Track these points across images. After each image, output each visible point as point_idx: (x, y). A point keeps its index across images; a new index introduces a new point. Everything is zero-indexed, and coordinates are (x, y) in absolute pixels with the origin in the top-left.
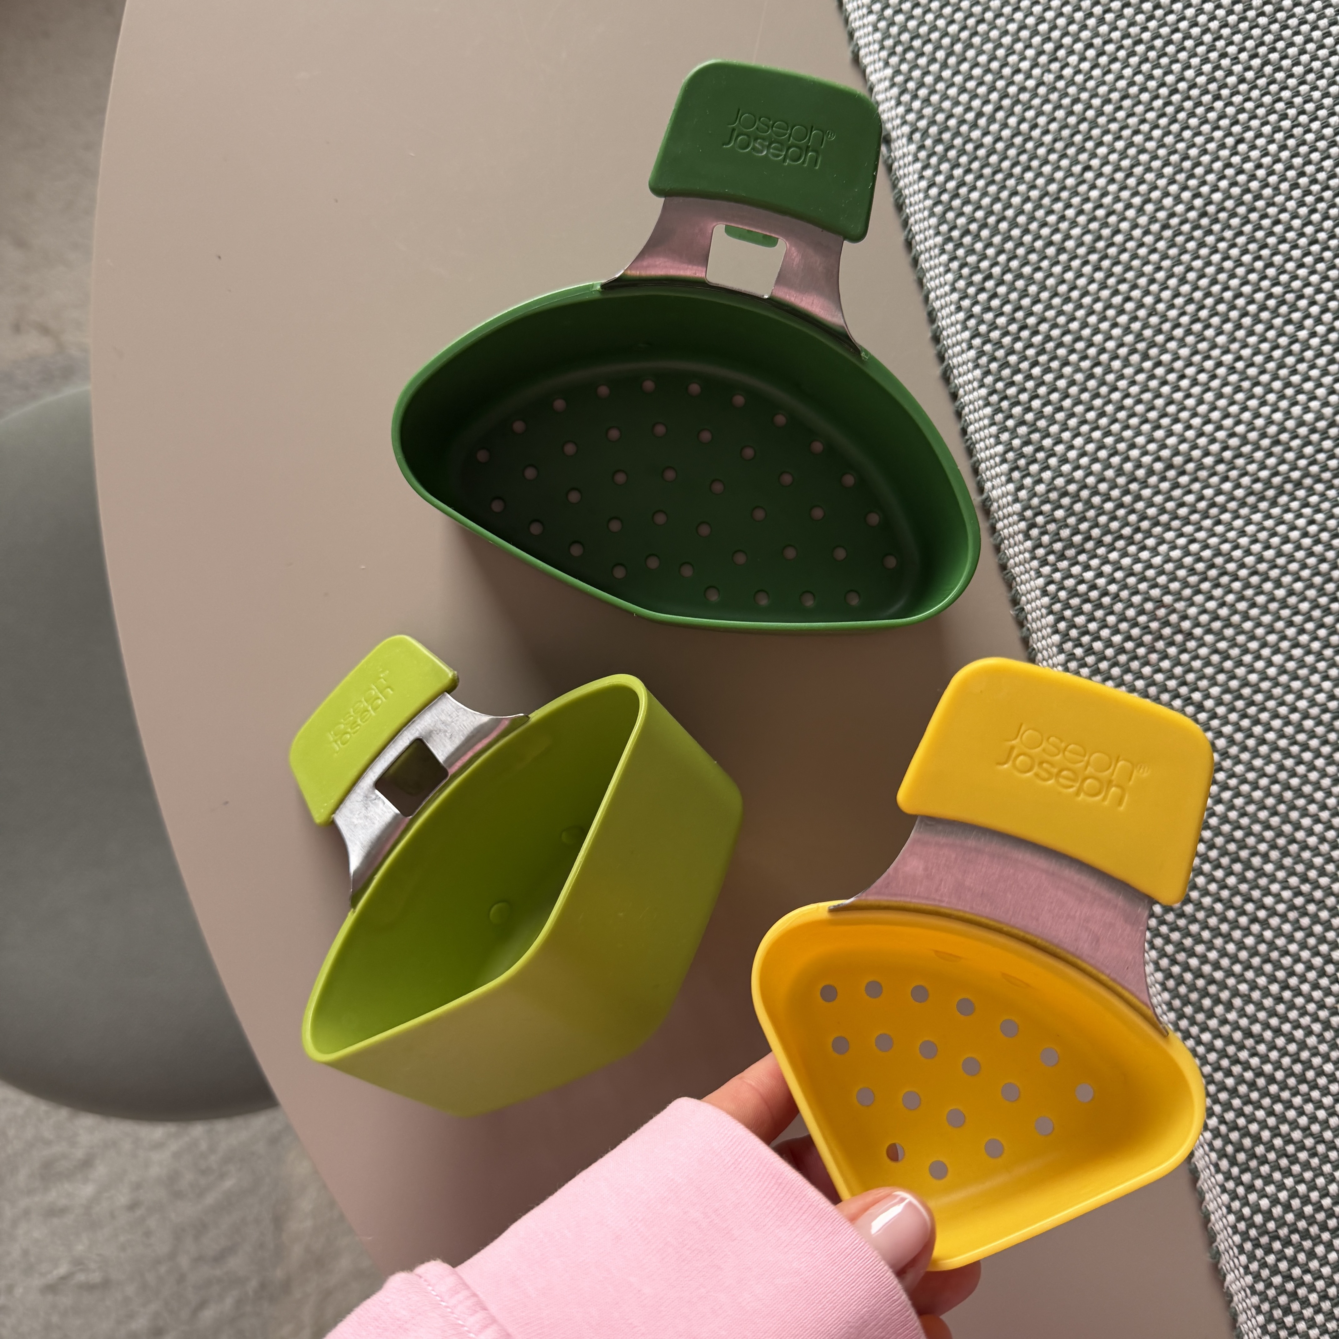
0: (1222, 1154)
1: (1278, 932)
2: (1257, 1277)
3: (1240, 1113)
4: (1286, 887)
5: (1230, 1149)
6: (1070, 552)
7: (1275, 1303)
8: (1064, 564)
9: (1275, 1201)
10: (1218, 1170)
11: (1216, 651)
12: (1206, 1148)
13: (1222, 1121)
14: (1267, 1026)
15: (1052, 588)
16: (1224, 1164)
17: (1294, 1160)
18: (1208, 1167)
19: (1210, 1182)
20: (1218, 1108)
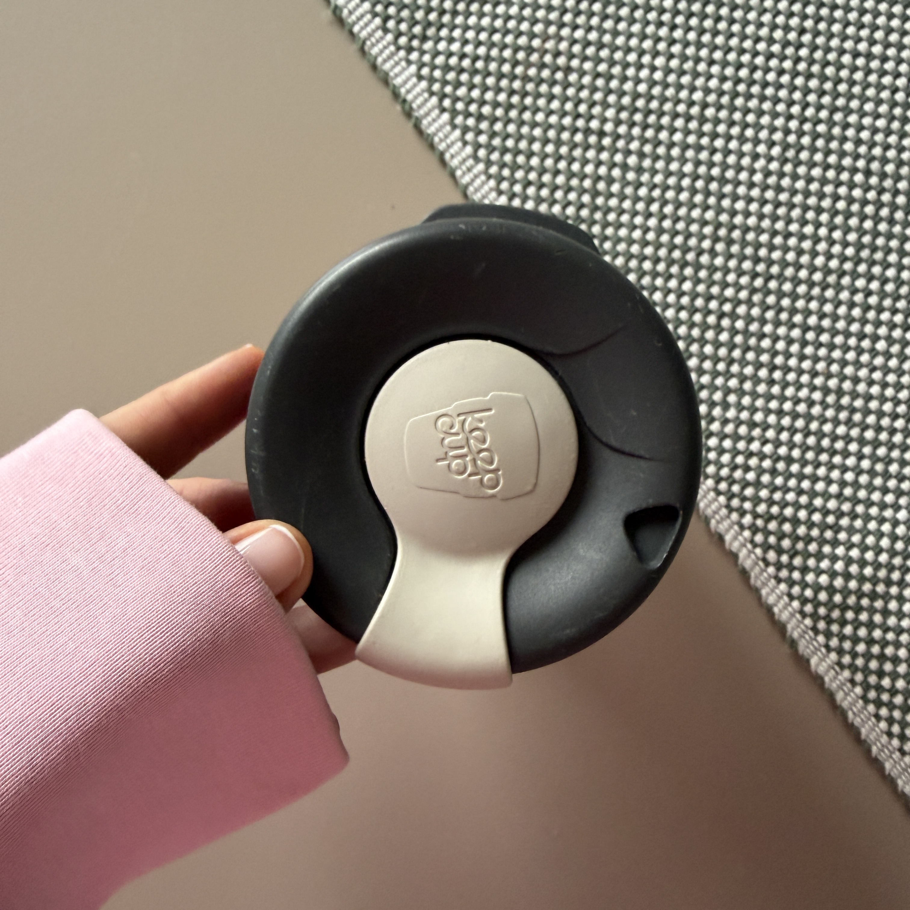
0: (766, 547)
1: (749, 319)
2: (840, 652)
3: (771, 502)
4: (741, 273)
5: (772, 540)
6: (431, 32)
7: (866, 671)
8: (428, 46)
9: (833, 574)
11: (598, 75)
12: (749, 546)
13: (756, 516)
14: (768, 412)
15: (425, 71)
16: (772, 555)
17: (837, 528)
18: (756, 564)
19: (762, 578)
20: (747, 505)
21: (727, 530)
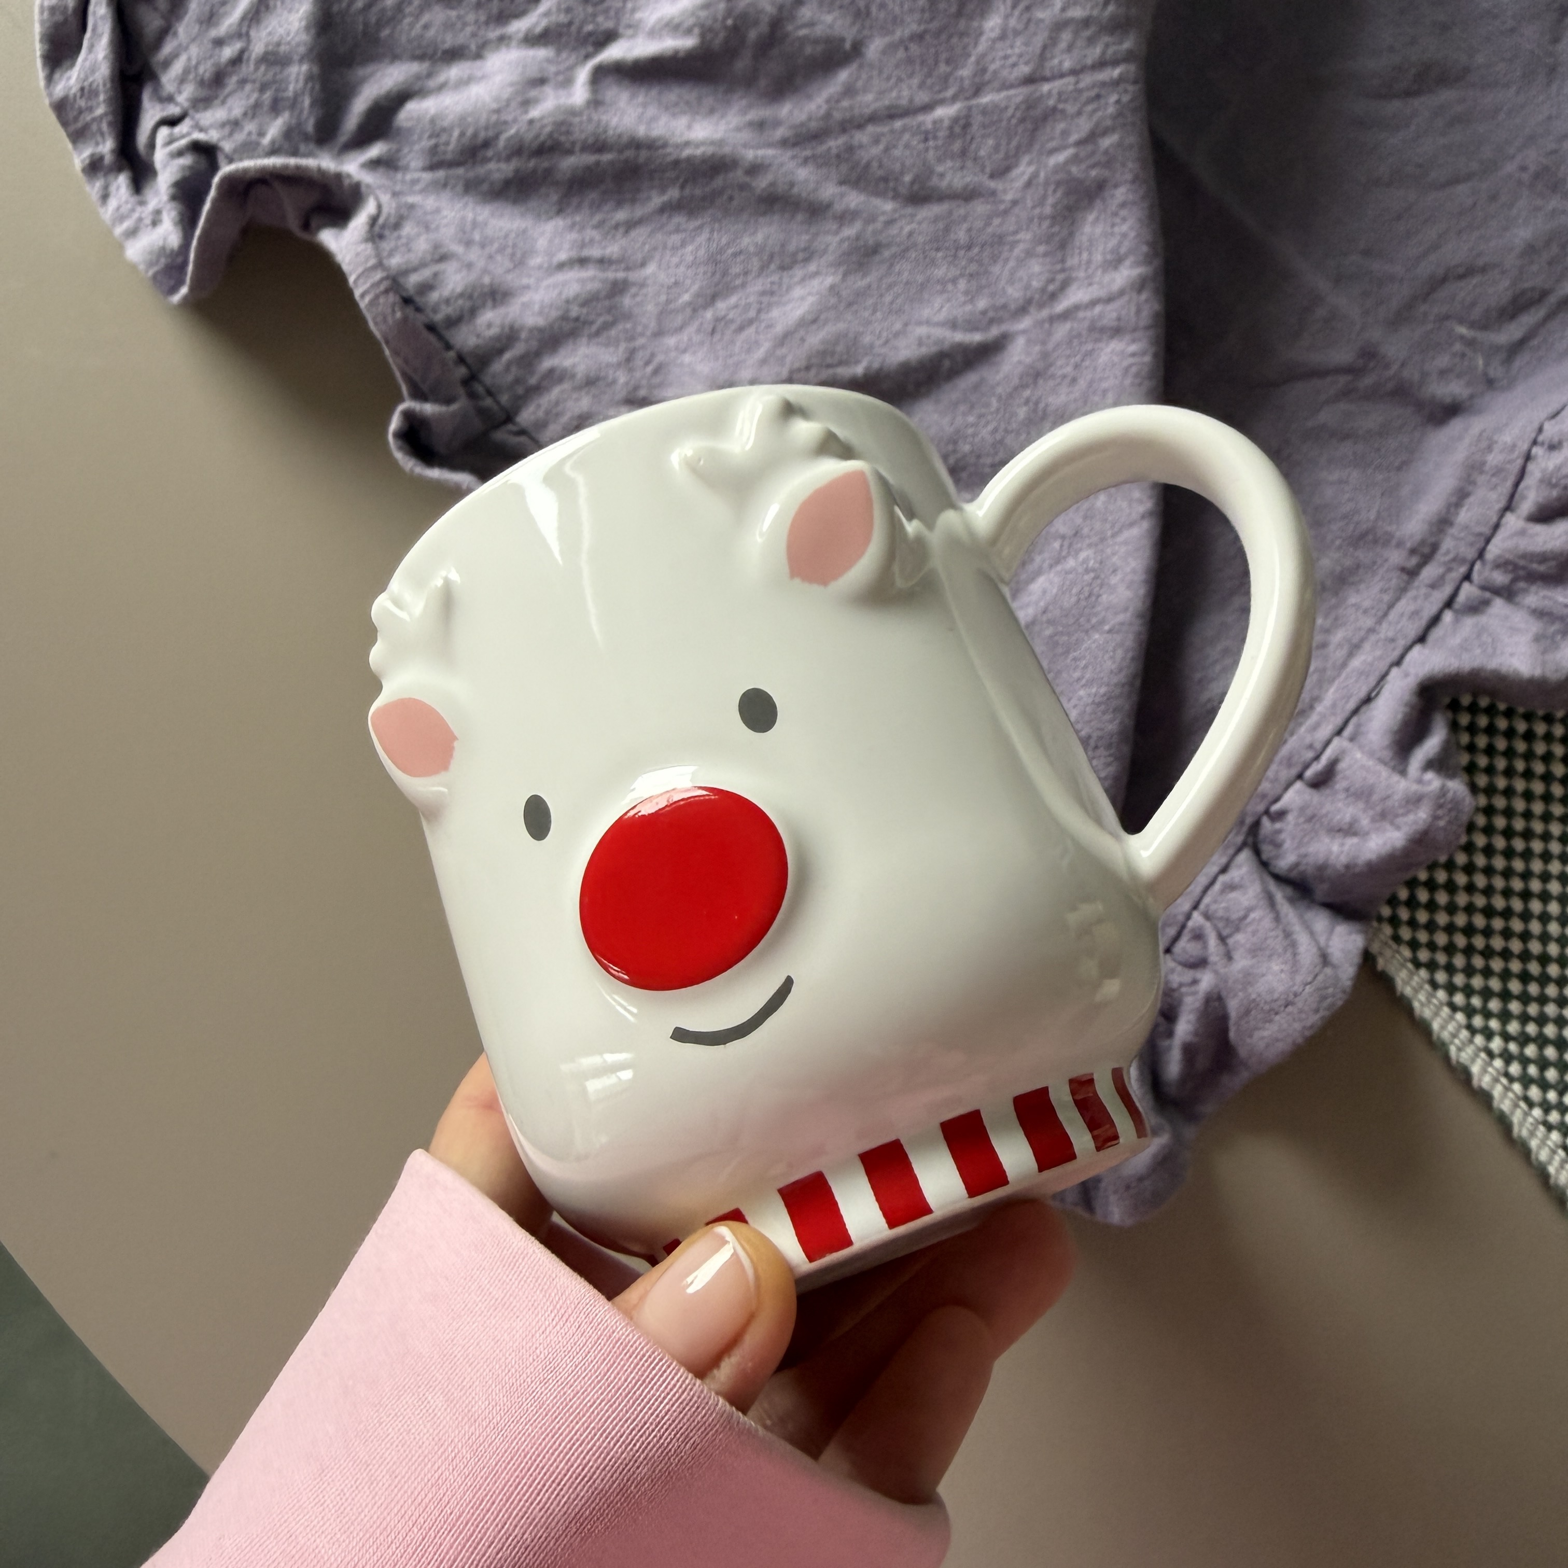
0: (1526, 1081)
3: (1525, 1019)
5: (1533, 1070)
10: (1531, 1104)
12: (1504, 1081)
13: (1507, 1037)
14: (1510, 894)
16: (1534, 1092)
18: (1516, 1106)
19: (1528, 1125)
20: (1494, 1024)
21: (1473, 1060)
